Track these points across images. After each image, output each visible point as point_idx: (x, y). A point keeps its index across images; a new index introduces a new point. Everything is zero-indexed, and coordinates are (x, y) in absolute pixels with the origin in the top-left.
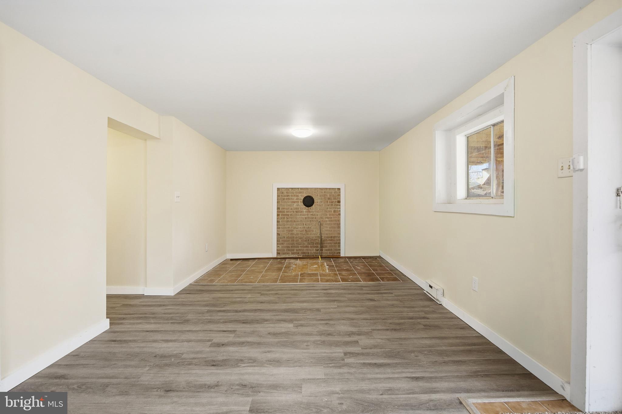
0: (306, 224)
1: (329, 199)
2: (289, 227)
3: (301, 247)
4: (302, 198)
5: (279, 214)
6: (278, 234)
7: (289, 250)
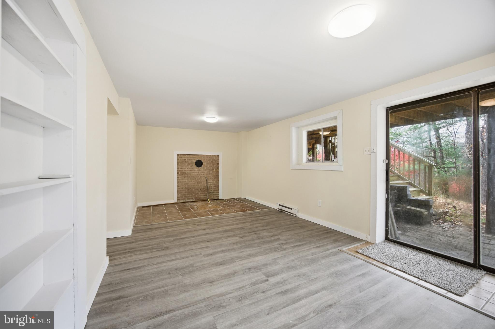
0: (197, 179)
1: (212, 162)
2: (186, 181)
3: (194, 194)
4: (195, 161)
5: (179, 172)
6: (178, 186)
7: (185, 197)
